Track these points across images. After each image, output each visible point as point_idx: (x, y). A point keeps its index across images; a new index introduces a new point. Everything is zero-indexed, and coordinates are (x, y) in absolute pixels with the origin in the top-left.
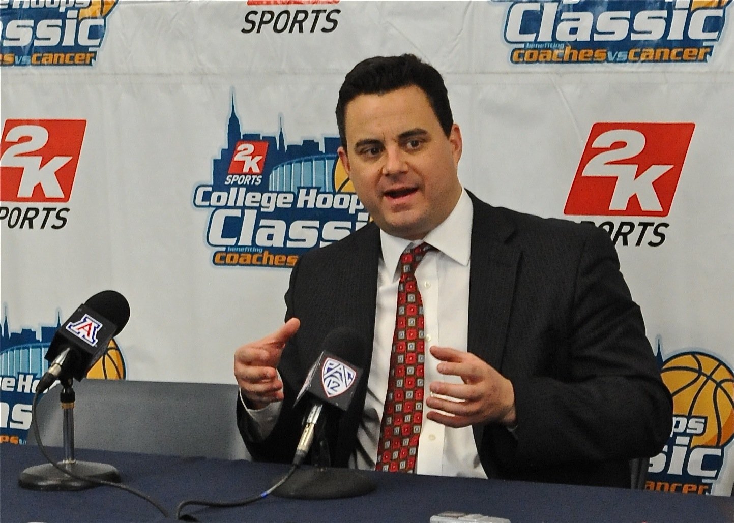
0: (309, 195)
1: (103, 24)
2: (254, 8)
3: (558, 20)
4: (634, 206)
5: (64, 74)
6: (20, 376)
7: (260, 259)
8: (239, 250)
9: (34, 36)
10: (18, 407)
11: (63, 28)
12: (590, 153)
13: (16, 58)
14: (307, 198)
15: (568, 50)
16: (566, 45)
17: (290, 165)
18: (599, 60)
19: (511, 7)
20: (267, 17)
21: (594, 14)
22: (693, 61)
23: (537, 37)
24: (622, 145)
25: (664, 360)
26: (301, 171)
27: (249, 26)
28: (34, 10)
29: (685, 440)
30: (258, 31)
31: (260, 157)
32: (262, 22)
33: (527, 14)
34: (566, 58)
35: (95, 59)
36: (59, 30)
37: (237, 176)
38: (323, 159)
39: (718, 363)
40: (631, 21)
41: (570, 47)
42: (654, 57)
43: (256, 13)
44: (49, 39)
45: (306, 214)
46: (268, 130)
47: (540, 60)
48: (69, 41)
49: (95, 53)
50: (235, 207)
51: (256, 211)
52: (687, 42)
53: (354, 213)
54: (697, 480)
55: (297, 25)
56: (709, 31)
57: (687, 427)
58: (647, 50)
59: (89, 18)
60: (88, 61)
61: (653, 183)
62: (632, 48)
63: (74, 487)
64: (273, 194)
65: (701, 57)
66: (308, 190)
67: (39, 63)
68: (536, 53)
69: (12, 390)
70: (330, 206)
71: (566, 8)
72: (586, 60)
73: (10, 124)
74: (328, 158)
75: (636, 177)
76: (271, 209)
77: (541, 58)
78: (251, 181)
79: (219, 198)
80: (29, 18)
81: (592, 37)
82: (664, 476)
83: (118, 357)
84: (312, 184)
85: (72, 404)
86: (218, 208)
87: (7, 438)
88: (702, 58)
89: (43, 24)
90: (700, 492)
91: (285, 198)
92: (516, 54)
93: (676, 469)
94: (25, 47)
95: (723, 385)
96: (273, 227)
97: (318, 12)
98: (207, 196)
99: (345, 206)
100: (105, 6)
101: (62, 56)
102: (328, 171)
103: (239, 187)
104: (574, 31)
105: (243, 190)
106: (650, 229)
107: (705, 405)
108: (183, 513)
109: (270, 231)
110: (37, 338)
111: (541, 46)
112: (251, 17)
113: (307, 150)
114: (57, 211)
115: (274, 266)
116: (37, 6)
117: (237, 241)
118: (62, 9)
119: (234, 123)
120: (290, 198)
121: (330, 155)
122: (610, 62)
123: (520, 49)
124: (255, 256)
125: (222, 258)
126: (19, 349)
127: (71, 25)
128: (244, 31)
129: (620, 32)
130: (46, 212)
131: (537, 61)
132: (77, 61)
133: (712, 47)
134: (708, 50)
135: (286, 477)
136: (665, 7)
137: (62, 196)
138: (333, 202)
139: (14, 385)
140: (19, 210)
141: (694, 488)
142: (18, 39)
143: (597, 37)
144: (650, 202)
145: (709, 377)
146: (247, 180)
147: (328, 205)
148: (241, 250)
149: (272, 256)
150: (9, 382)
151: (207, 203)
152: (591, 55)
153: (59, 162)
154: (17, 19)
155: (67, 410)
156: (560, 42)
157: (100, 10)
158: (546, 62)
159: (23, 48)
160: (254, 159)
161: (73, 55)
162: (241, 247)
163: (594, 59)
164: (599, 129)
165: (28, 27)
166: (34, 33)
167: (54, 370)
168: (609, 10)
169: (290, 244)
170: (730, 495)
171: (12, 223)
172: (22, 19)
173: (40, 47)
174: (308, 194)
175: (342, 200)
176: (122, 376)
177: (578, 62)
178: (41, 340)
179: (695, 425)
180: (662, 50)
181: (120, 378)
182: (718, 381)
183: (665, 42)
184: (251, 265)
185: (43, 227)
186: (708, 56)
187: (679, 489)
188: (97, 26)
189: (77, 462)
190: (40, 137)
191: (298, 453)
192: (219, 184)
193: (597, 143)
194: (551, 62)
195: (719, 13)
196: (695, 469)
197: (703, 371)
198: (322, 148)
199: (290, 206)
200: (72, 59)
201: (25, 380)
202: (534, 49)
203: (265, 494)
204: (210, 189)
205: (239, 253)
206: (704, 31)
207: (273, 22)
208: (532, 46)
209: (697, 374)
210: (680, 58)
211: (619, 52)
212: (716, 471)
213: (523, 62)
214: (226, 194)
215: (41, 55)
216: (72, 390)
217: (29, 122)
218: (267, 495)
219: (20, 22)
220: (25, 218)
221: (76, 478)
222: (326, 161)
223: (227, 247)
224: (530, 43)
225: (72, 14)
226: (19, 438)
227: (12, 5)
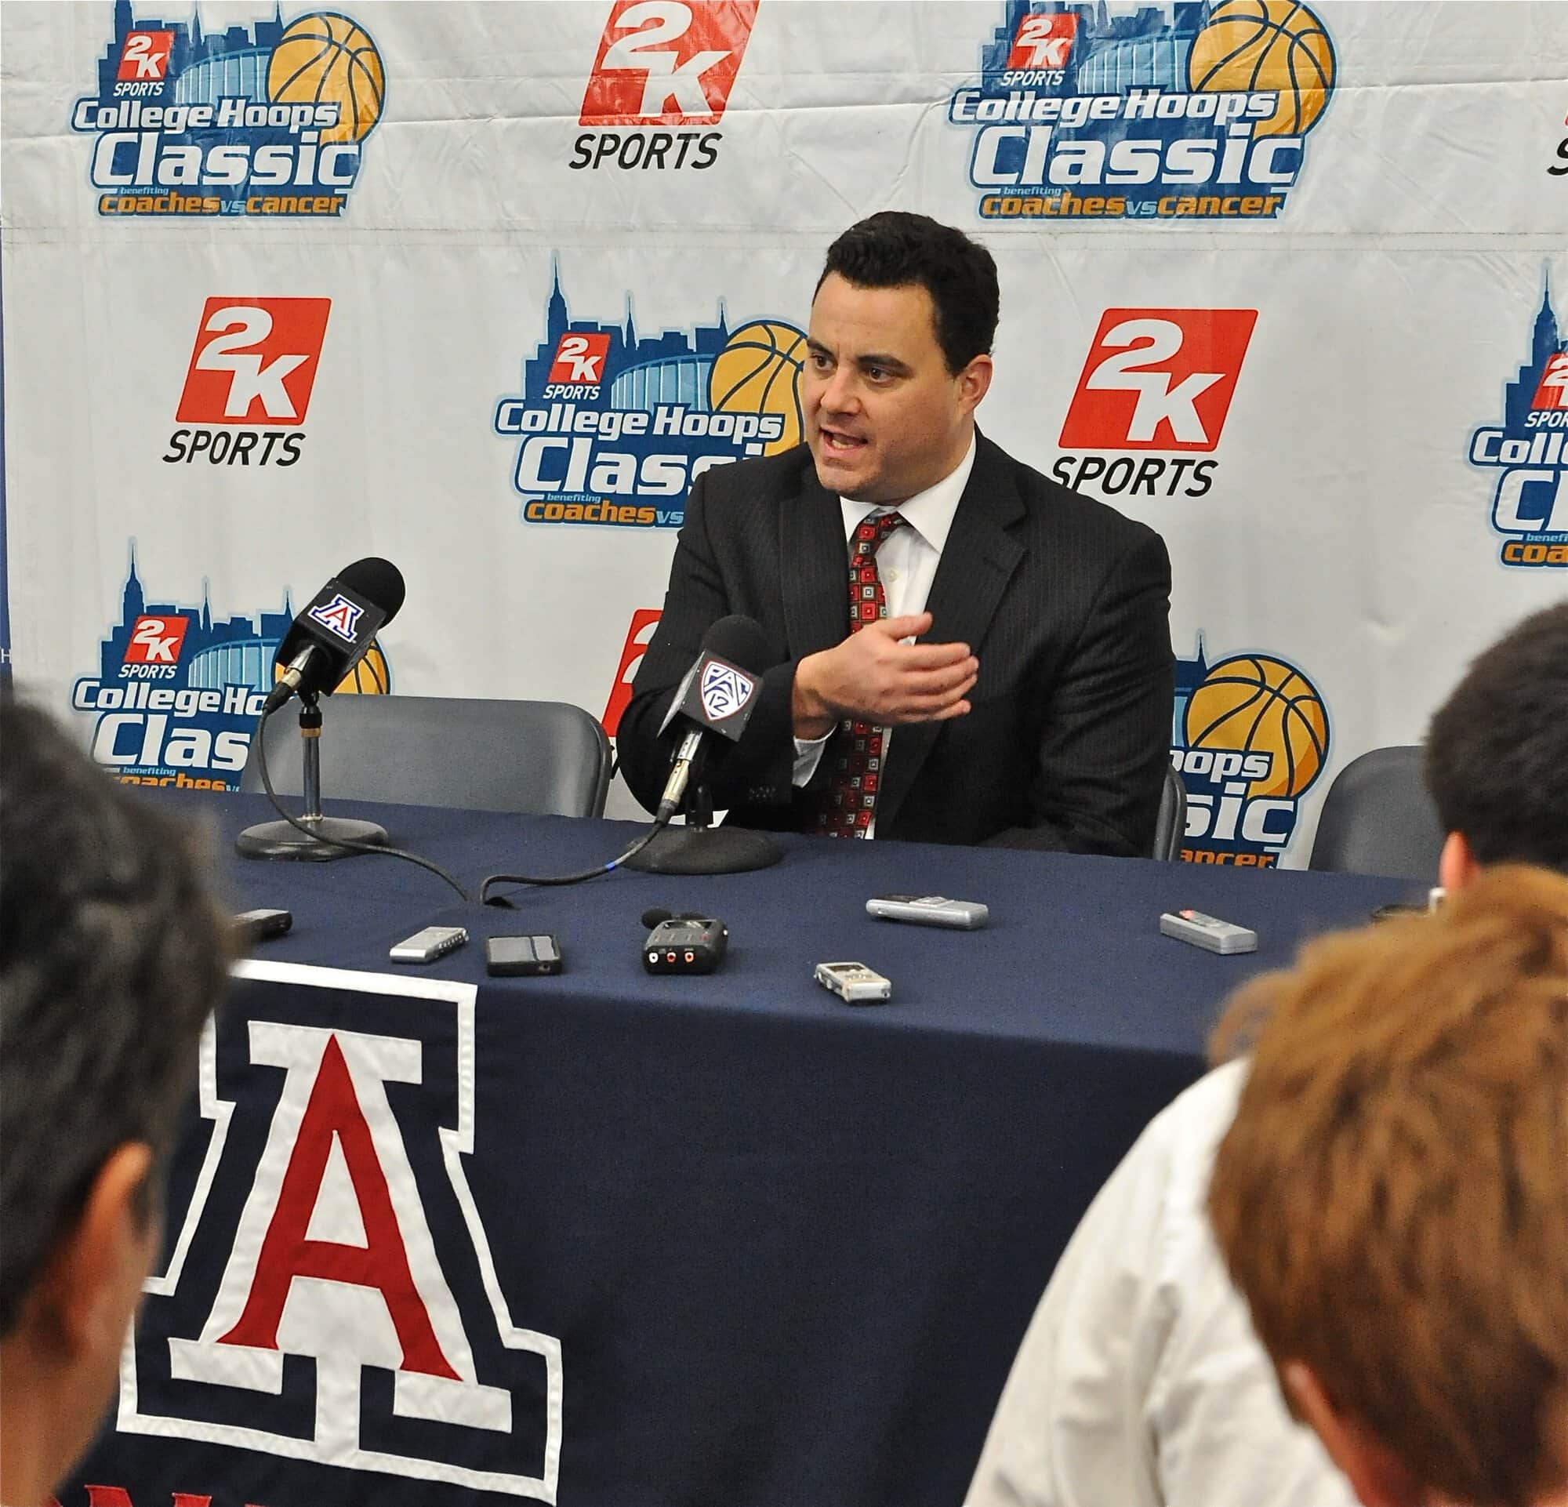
0: (671, 416)
1: (357, 153)
2: (589, 130)
3: (1052, 152)
4: (1164, 434)
5: (297, 229)
6: (228, 688)
7: (596, 513)
8: (563, 499)
9: (251, 170)
10: (224, 737)
11: (295, 158)
12: (1098, 354)
13: (223, 203)
14: (668, 420)
15: (1067, 198)
16: (1064, 191)
17: (643, 371)
18: (1112, 213)
19: (981, 132)
20: (609, 144)
21: (1106, 145)
22: (1256, 217)
23: (1019, 179)
24: (1148, 342)
25: (1208, 668)
26: (658, 380)
27: (582, 158)
28: (251, 130)
29: (1239, 788)
30: (596, 166)
31: (598, 358)
32: (602, 152)
33: (1004, 142)
34: (1064, 211)
35: (344, 207)
36: (289, 162)
37: (563, 387)
38: (693, 361)
39: (1290, 672)
40: (1163, 154)
41: (1070, 194)
42: (1197, 210)
43: (591, 137)
44: (274, 175)
45: (668, 444)
46: (610, 315)
47: (1023, 212)
48: (304, 178)
49: (345, 196)
50: (558, 434)
51: (591, 440)
52: (1247, 187)
53: (740, 443)
54: (1257, 848)
55: (654, 157)
56: (1281, 172)
57: (1242, 769)
58: (1187, 199)
59: (335, 144)
60: (333, 210)
61: (1193, 401)
62: (1164, 196)
63: (321, 856)
64: (617, 414)
65: (1267, 211)
66: (671, 407)
67: (258, 211)
68: (1018, 202)
69: (216, 710)
70: (704, 433)
71: (1064, 135)
72: (1094, 213)
73: (214, 305)
74: (701, 360)
75: (1168, 392)
76: (614, 437)
77: (1026, 211)
78: (583, 394)
79: (535, 419)
80: (243, 142)
81: (1103, 178)
82: (1207, 842)
83: (378, 662)
84: (677, 400)
85: (317, 729)
86: (533, 434)
87: (208, 782)
88: (1270, 211)
89: (264, 152)
90: (1261, 864)
91: (636, 420)
92: (987, 203)
93: (1224, 831)
94: (236, 186)
95: (1296, 704)
96: (617, 464)
97: (686, 137)
98: (516, 417)
99: (726, 433)
100: (359, 125)
101: (294, 200)
102: (701, 379)
103: (564, 402)
104: (1076, 169)
105: (570, 408)
106: (1188, 471)
107: (1270, 737)
108: (489, 895)
109: (612, 470)
110: (254, 632)
111: (1025, 192)
112: (585, 144)
113: (670, 347)
114: (286, 437)
115: (618, 523)
116: (256, 124)
117: (562, 485)
118: (294, 129)
119: (557, 305)
120: (643, 420)
121: (703, 356)
122: (1130, 217)
123: (995, 196)
124: (590, 508)
125: (538, 511)
126: (227, 648)
127: (307, 154)
128: (573, 165)
129: (1146, 170)
130: (268, 439)
131: (1020, 215)
132: (316, 209)
133: (1283, 195)
134: (1279, 200)
135: (646, 840)
136: (1214, 135)
137: (294, 415)
138: (709, 426)
139: (218, 703)
140: (227, 435)
141: (1252, 859)
142: (226, 175)
143: (1111, 179)
144: (1189, 428)
145: (1276, 694)
146: (577, 392)
147: (701, 432)
148: (568, 498)
149: (614, 509)
150: (211, 698)
151: (516, 428)
152: (1102, 206)
153: (288, 363)
154: (224, 144)
155: (309, 739)
156: (1056, 186)
157: (351, 133)
158: (1034, 216)
159: (233, 188)
160: (587, 362)
161: (311, 199)
162: (568, 493)
163: (1106, 213)
164: (1113, 317)
165: (242, 155)
166: (251, 165)
167: (290, 677)
168: (1128, 138)
169: (642, 490)
170: (1306, 868)
171: (216, 456)
172: (232, 145)
173: (259, 186)
174: (670, 414)
175: (722, 423)
176: (384, 691)
177: (1082, 216)
178: (260, 635)
179: (1255, 766)
180: (1209, 199)
181: (381, 692)
182: (1290, 699)
183: (1213, 187)
184: (584, 521)
185: (263, 462)
186: (1277, 209)
187: (1229, 861)
188: (347, 155)
189: (325, 818)
190: (260, 325)
191: (663, 804)
192: (535, 398)
193: (1109, 341)
194: (1041, 216)
195: (1295, 143)
196: (1253, 831)
197: (1267, 684)
198: (692, 345)
199: (642, 432)
200: (308, 205)
201: (235, 695)
202: (1016, 196)
203: (611, 865)
204: (520, 406)
205: (565, 503)
206: (1272, 171)
207: (618, 153)
208: (1012, 192)
209: (1258, 689)
210: (1236, 211)
211: (1143, 201)
212: (1285, 835)
213: (997, 217)
214: (545, 413)
215: (261, 199)
216: (317, 708)
217: (243, 302)
218: (615, 867)
219: (230, 149)
220: (237, 448)
221: (324, 842)
222: (698, 364)
223: (546, 493)
224: (1009, 186)
225: (309, 136)
226: (227, 784)
227: (217, 123)
